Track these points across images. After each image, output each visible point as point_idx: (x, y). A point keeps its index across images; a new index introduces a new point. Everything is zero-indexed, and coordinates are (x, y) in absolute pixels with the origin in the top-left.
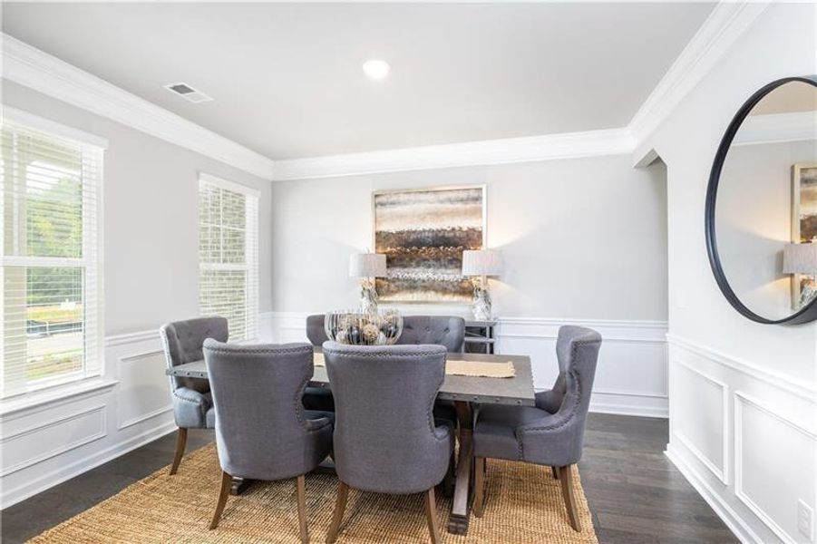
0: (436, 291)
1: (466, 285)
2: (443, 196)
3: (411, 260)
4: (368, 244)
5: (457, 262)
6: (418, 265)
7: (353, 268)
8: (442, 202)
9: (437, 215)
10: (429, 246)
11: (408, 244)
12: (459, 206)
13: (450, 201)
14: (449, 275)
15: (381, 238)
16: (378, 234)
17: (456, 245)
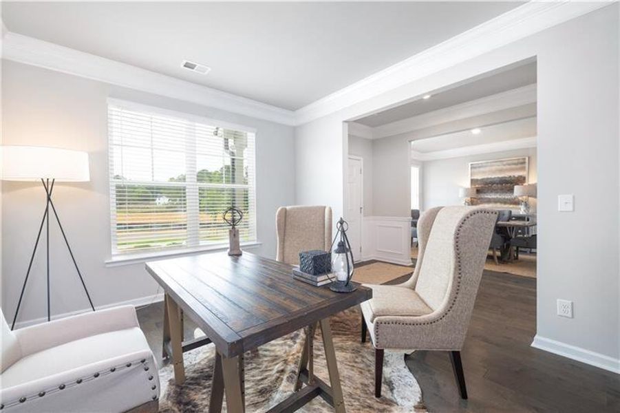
0: (501, 203)
1: (516, 200)
2: (505, 163)
3: (488, 190)
4: (468, 184)
5: (511, 190)
6: (492, 192)
7: (461, 193)
8: (504, 165)
9: (501, 171)
10: (497, 184)
11: (487, 184)
12: (514, 166)
13: (509, 165)
14: (507, 196)
15: (473, 181)
16: (472, 180)
17: (512, 183)
